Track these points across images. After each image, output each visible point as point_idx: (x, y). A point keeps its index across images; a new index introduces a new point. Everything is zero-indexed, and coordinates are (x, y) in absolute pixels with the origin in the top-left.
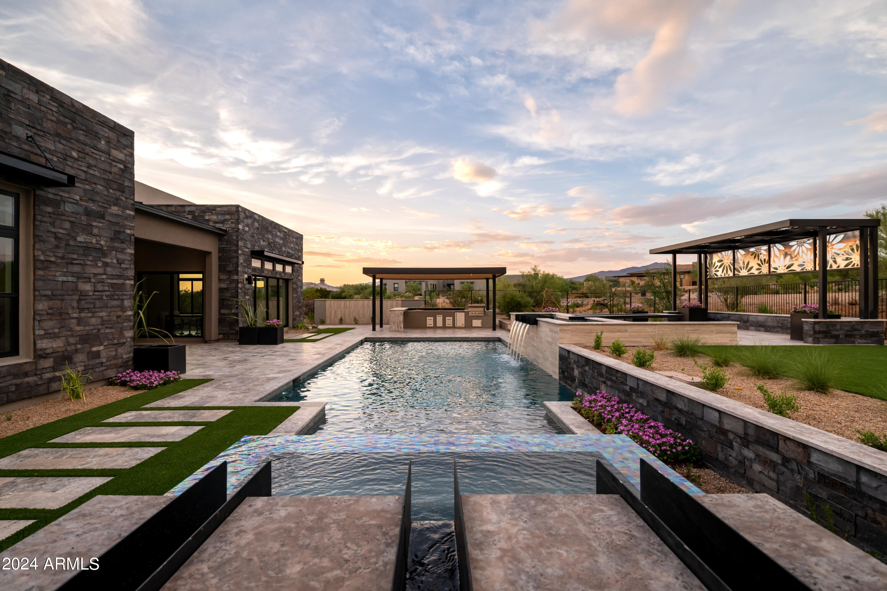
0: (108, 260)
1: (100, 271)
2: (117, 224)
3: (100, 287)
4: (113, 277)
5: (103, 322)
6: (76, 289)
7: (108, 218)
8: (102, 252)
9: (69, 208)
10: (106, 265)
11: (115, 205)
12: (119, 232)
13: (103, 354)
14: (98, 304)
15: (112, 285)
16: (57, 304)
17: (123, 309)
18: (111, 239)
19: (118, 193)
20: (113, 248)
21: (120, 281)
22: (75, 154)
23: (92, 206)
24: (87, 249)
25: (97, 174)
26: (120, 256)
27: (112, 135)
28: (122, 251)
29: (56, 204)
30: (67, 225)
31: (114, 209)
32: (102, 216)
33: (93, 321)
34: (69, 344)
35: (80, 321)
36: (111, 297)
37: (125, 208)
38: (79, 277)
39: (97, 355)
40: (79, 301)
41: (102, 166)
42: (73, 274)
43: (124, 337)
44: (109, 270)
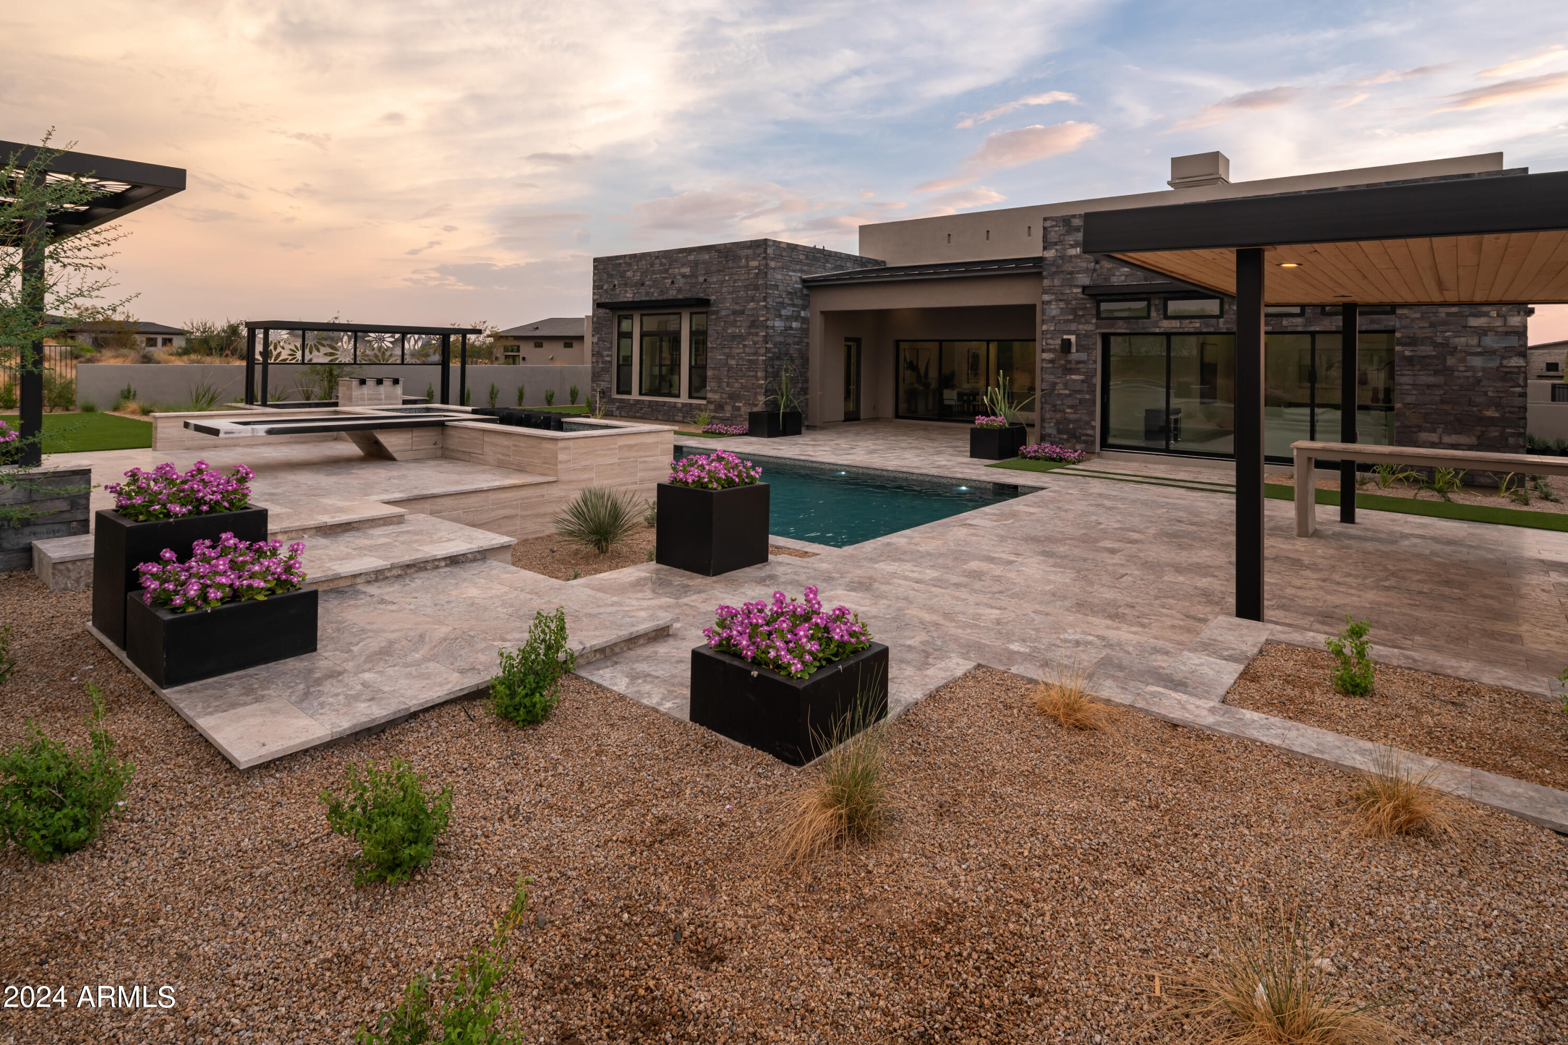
0: (746, 343)
1: (741, 351)
2: (753, 315)
3: (741, 363)
4: (749, 354)
5: (743, 387)
6: (727, 364)
7: (747, 312)
8: (741, 338)
9: (723, 313)
10: (745, 346)
11: (752, 301)
12: (754, 321)
13: (743, 409)
14: (739, 374)
15: (749, 361)
16: (717, 372)
17: (757, 379)
18: (749, 327)
19: (754, 292)
20: (749, 334)
21: (754, 358)
22: (727, 278)
23: (737, 307)
24: (734, 337)
25: (740, 284)
26: (756, 339)
27: (750, 252)
28: (757, 334)
29: (717, 312)
30: (722, 324)
31: (752, 305)
32: (742, 312)
33: (736, 385)
34: (721, 397)
35: (728, 384)
36: (748, 370)
37: (758, 302)
38: (729, 356)
39: (739, 409)
40: (728, 371)
41: (742, 278)
42: (724, 354)
43: (757, 400)
44: (747, 350)
